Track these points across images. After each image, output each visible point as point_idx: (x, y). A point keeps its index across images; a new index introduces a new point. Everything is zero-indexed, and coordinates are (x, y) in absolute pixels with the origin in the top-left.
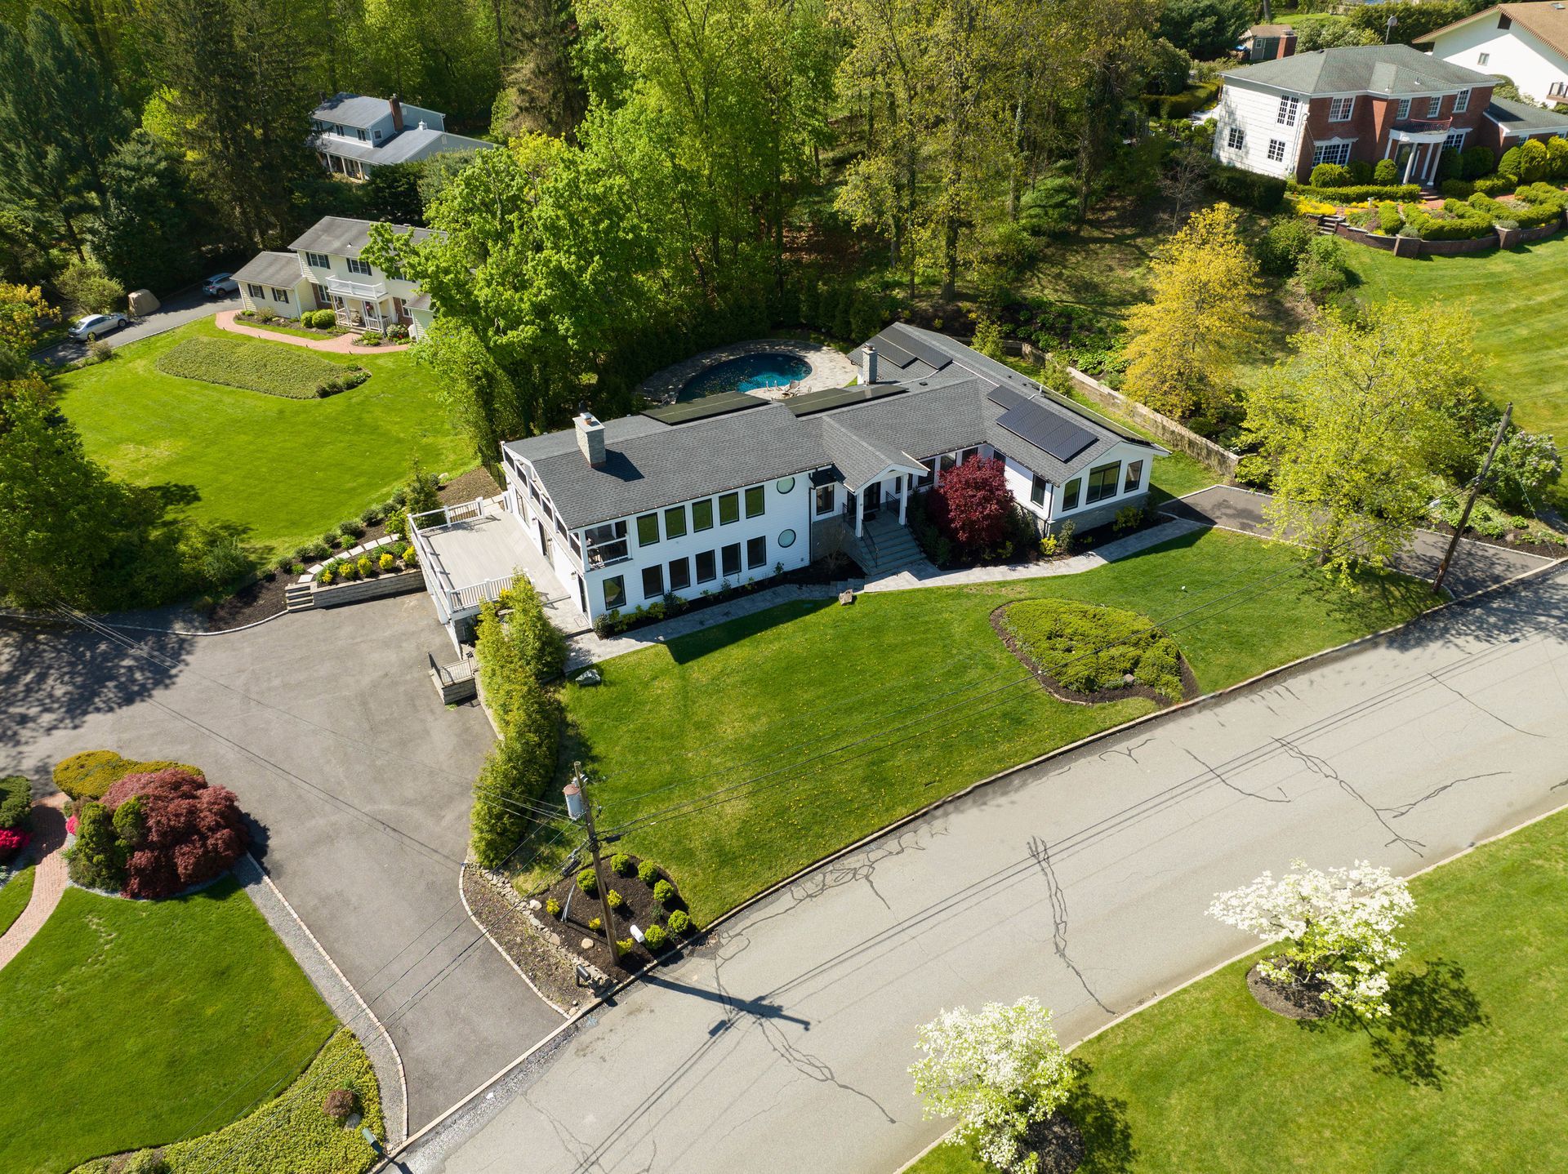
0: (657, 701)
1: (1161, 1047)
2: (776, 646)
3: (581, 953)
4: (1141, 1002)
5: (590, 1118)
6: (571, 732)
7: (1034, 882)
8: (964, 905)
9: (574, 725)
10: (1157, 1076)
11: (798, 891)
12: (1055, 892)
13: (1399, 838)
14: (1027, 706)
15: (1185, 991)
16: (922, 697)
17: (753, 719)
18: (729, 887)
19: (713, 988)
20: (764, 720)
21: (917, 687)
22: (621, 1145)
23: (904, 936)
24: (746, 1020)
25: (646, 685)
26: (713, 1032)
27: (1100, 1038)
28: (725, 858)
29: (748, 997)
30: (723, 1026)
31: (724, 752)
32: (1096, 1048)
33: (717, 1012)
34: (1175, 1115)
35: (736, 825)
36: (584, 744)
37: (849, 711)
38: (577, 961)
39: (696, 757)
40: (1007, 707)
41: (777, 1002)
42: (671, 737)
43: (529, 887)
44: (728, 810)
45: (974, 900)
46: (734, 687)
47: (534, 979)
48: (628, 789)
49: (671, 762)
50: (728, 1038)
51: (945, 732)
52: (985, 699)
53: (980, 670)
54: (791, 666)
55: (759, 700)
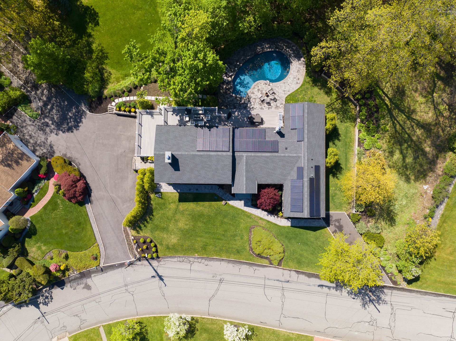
0: (170, 209)
1: (210, 326)
2: (201, 208)
3: (137, 251)
4: (214, 317)
5: (129, 279)
6: (151, 206)
7: (216, 285)
8: (202, 282)
9: (152, 204)
10: (206, 330)
11: (179, 259)
12: (218, 290)
13: (280, 321)
14: (243, 250)
15: (221, 320)
16: (223, 238)
17: (186, 225)
18: (167, 253)
19: (156, 268)
20: (188, 226)
21: (223, 235)
22: (131, 286)
23: (189, 281)
24: (157, 278)
25: (169, 203)
26: (152, 277)
27: (204, 318)
28: (168, 248)
29: (160, 275)
30: (153, 277)
31: (177, 228)
32: (201, 319)
33: (154, 274)
34: (203, 337)
35: (173, 244)
36: (152, 210)
37: (206, 233)
38: (136, 252)
39: (172, 226)
40: (239, 249)
41: (164, 278)
42: (169, 219)
43: (133, 234)
44: (172, 240)
45: (204, 282)
46: (187, 214)
47: (129, 249)
48: (156, 226)
49: (167, 225)
50: (154, 279)
51: (223, 247)
52: (236, 245)
53: (239, 238)
54: (201, 215)
55: (190, 221)
